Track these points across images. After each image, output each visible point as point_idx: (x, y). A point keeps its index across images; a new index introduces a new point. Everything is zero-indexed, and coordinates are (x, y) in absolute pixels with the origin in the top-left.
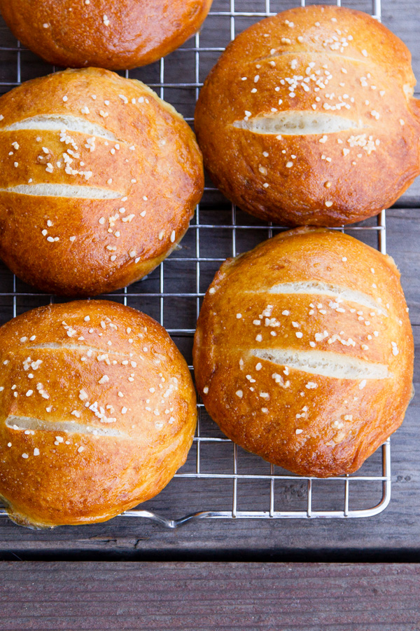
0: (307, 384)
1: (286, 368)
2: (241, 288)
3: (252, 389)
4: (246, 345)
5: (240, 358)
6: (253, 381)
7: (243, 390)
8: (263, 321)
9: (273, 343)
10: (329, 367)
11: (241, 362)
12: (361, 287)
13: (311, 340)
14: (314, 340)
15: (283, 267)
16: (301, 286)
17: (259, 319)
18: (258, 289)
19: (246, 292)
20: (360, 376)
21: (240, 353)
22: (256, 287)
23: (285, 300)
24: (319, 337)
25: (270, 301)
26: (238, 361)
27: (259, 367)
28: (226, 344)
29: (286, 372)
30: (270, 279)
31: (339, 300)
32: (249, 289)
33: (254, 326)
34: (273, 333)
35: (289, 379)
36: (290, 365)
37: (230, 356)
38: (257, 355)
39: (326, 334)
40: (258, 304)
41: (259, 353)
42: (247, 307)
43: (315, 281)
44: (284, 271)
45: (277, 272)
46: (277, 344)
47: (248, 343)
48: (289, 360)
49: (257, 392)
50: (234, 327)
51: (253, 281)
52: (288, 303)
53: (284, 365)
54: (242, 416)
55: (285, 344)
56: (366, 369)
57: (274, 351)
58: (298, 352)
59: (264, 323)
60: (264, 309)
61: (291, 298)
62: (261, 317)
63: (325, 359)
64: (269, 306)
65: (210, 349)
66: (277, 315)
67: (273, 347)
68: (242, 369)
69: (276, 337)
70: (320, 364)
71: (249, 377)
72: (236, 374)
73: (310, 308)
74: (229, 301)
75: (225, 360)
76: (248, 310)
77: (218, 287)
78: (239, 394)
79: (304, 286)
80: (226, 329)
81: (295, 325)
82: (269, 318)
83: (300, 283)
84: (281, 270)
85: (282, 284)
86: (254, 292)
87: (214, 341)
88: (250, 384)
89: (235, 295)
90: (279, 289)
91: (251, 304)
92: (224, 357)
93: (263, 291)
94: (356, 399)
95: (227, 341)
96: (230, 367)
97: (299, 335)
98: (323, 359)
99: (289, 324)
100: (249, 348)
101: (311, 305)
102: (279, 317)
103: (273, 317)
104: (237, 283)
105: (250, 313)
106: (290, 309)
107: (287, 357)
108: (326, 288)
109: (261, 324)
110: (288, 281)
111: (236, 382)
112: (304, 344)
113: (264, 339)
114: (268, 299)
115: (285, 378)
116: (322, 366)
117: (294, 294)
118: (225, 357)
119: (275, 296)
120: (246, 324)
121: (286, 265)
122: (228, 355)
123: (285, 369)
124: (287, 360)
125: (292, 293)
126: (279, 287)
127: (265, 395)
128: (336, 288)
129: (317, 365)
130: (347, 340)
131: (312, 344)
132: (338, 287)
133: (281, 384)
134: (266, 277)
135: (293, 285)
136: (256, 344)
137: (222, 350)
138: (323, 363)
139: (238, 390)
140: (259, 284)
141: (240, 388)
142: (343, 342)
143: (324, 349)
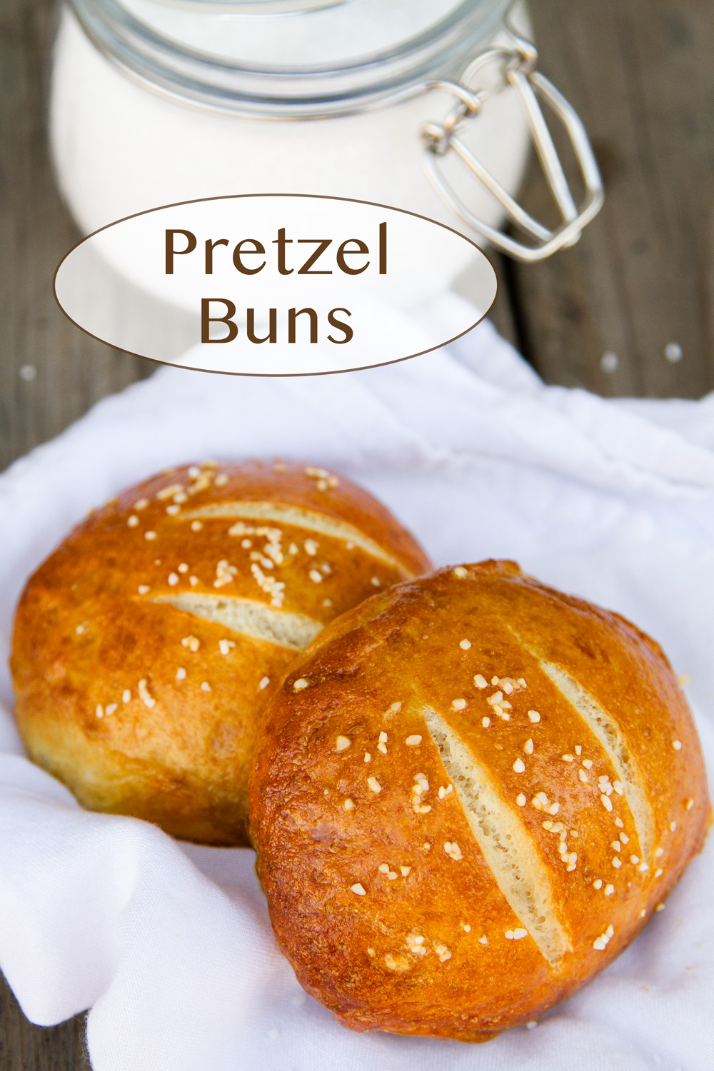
0: (451, 842)
1: (450, 787)
2: (507, 614)
3: (368, 758)
4: (431, 693)
5: (400, 699)
6: (382, 749)
7: (352, 746)
8: (491, 690)
9: (470, 734)
10: (502, 854)
11: (396, 707)
12: (659, 806)
13: (526, 794)
14: (530, 797)
15: (591, 655)
16: (590, 709)
17: (489, 681)
18: (531, 643)
19: (509, 627)
20: (525, 918)
21: (410, 694)
22: (529, 636)
23: (550, 700)
24: (540, 800)
25: (529, 676)
26: (393, 700)
27: (413, 740)
28: (403, 659)
29: (442, 793)
30: (560, 649)
31: (619, 787)
32: (517, 628)
33: (472, 681)
34: (486, 722)
35: (434, 807)
36: (460, 790)
37: (389, 681)
38: (428, 723)
39: (554, 809)
40: (509, 661)
41: (436, 723)
42: (489, 646)
43: (615, 725)
44: (589, 662)
45: (577, 653)
46: (473, 743)
47: (435, 694)
48: (464, 782)
49: (370, 770)
50: (438, 651)
51: (533, 625)
52: (551, 709)
53: (451, 778)
54: (307, 777)
55: (486, 756)
56: (543, 919)
57: (460, 745)
58: (489, 786)
59: (490, 695)
60: (511, 677)
61: (560, 707)
62: (495, 681)
63: (512, 839)
64: (522, 681)
65: (372, 640)
66: (519, 706)
67: (465, 738)
68: (386, 715)
69: (484, 731)
70: (497, 838)
71: (383, 737)
72: (370, 713)
73: (573, 751)
74: (473, 611)
75: (376, 678)
76: (487, 652)
77: (474, 578)
78: (342, 743)
79: (594, 712)
80: (426, 642)
81: (529, 747)
82: (506, 697)
83: (594, 703)
84: (586, 658)
85: (567, 675)
86: (520, 641)
87: (391, 636)
88: (374, 751)
89: (490, 613)
90: (556, 675)
91: (499, 649)
92: (380, 671)
93: (533, 653)
94: (484, 940)
95: (410, 656)
96: (374, 694)
97: (519, 767)
98: (509, 837)
99: (522, 737)
100: (429, 701)
101: (578, 749)
102: (518, 711)
103: (510, 701)
104: (505, 602)
105: (485, 659)
106: (544, 718)
107: (467, 774)
108: (618, 750)
109: (484, 690)
110: (581, 681)
111: (358, 724)
112: (511, 786)
113: (464, 714)
114: (529, 671)
115: (429, 798)
116: (495, 844)
117: (571, 706)
118: (381, 675)
119: (544, 679)
120: (463, 665)
121: (599, 657)
122: (390, 675)
123: (446, 787)
124: (462, 778)
125: (571, 703)
126: (560, 674)
127: (374, 786)
128: (630, 766)
129: (492, 834)
130: (569, 850)
131: (521, 800)
132: (634, 769)
133: (416, 800)
134: (556, 642)
135: (581, 694)
136: (444, 707)
137: (389, 659)
138: (503, 842)
139: (346, 735)
140: (537, 639)
141: (352, 738)
142: (562, 848)
143: (528, 825)
